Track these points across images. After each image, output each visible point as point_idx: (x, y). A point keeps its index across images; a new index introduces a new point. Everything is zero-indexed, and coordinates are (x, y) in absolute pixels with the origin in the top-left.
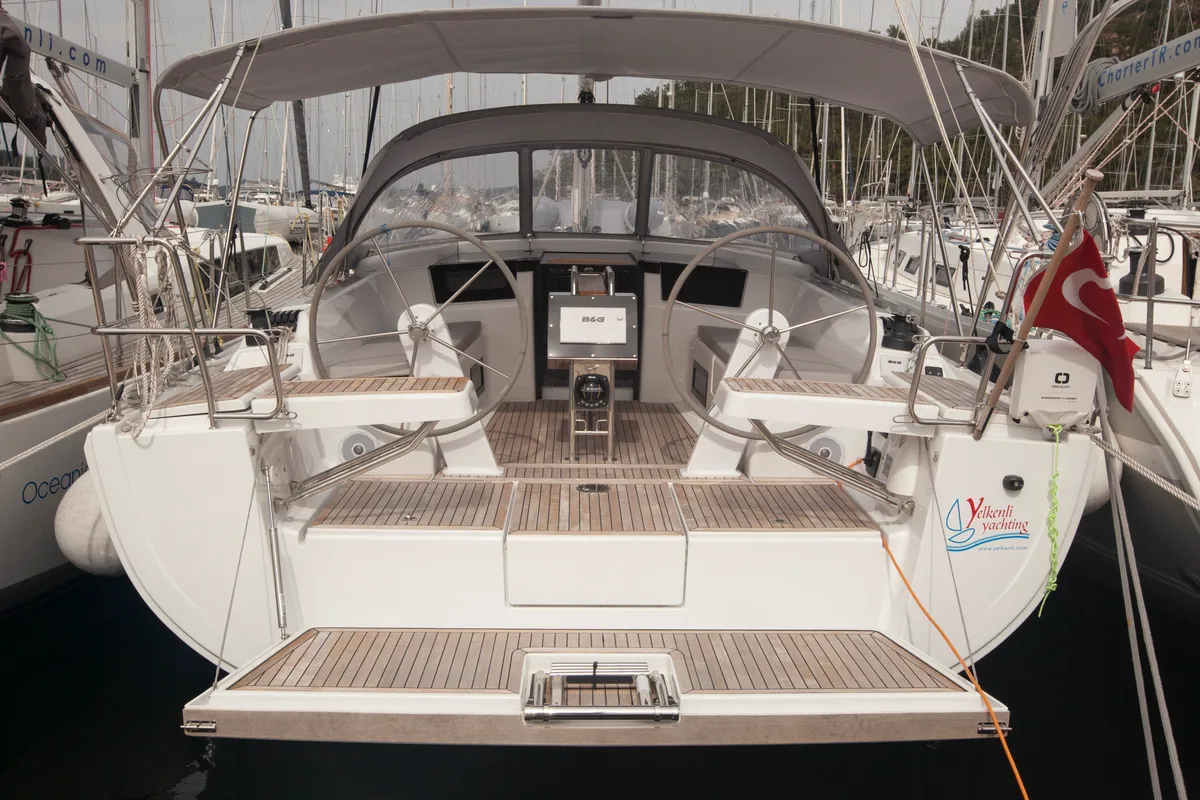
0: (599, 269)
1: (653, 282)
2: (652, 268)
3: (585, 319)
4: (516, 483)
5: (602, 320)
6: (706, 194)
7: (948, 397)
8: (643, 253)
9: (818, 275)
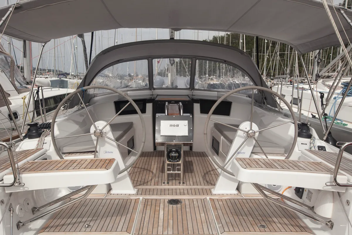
0: (177, 102)
1: (197, 107)
2: (197, 101)
3: (171, 126)
4: (141, 198)
5: (178, 126)
6: (207, 75)
7: (346, 169)
8: (193, 95)
9: (257, 103)
